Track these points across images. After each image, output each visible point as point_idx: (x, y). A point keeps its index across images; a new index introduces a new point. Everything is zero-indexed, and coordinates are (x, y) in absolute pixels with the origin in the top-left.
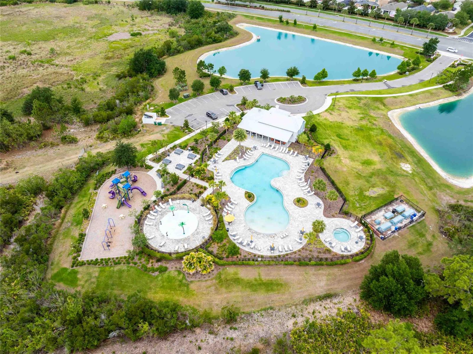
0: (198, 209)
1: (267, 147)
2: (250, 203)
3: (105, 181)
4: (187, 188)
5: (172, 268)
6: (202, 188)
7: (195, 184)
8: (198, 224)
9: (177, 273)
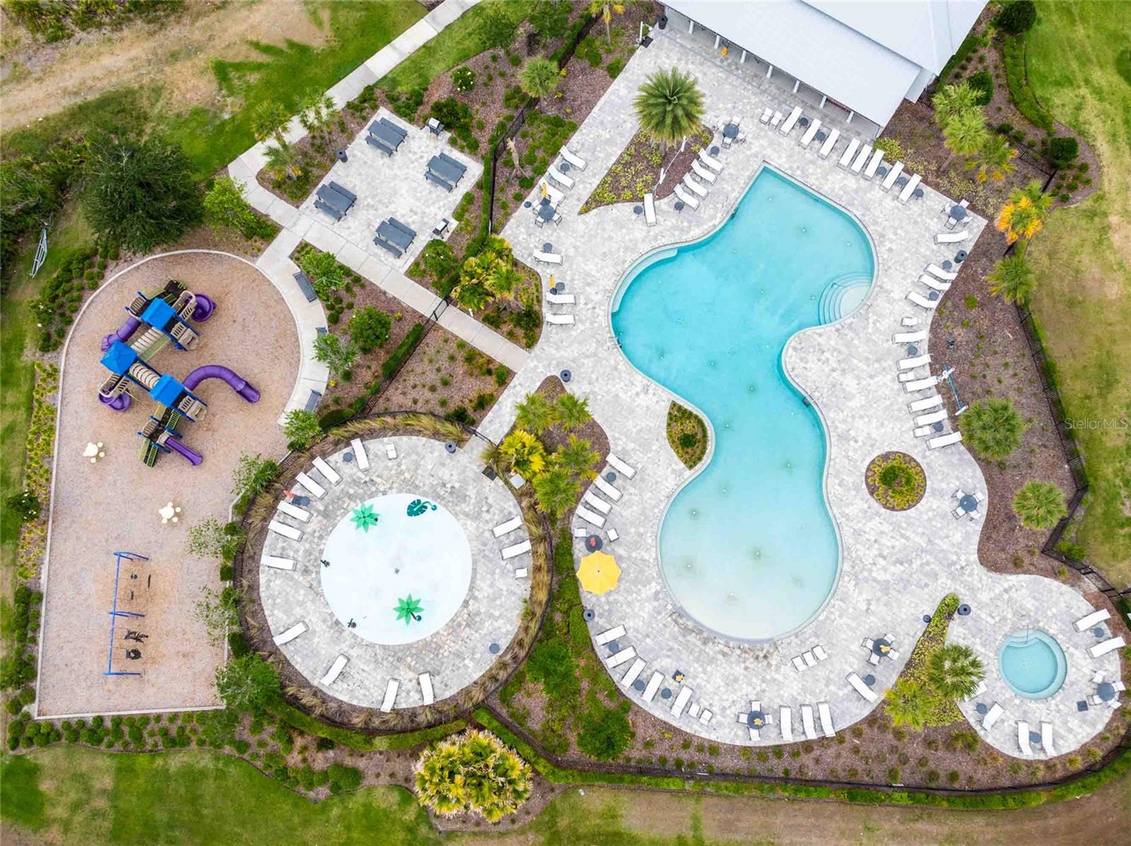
0: (471, 492)
1: (786, 127)
2: (688, 473)
3: (80, 299)
4: (426, 366)
5: (378, 775)
6: (489, 372)
7: (462, 345)
8: (474, 570)
9: (395, 797)
